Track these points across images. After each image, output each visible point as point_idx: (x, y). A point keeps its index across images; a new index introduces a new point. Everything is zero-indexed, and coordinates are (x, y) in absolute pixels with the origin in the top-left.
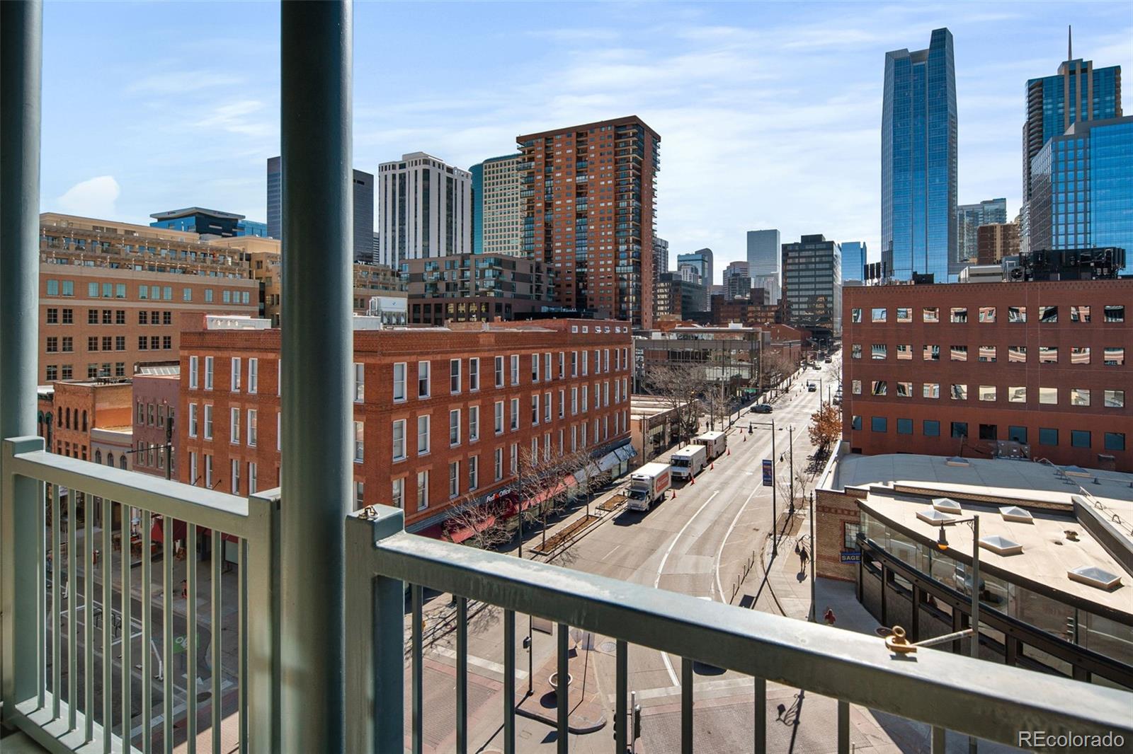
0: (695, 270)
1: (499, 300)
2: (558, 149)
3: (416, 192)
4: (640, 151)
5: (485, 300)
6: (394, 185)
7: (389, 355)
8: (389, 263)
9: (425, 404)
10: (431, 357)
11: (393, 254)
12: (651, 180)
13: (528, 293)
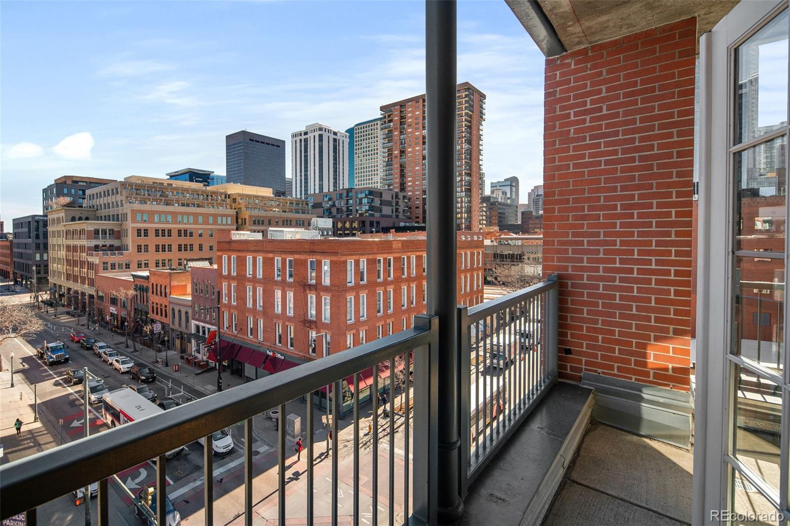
0: (504, 193)
1: (372, 219)
2: (410, 112)
3: (314, 150)
4: (471, 107)
5: (362, 219)
6: (301, 146)
7: (345, 255)
8: (298, 196)
9: (364, 287)
10: (366, 257)
11: (301, 191)
12: (479, 129)
13: (390, 213)
